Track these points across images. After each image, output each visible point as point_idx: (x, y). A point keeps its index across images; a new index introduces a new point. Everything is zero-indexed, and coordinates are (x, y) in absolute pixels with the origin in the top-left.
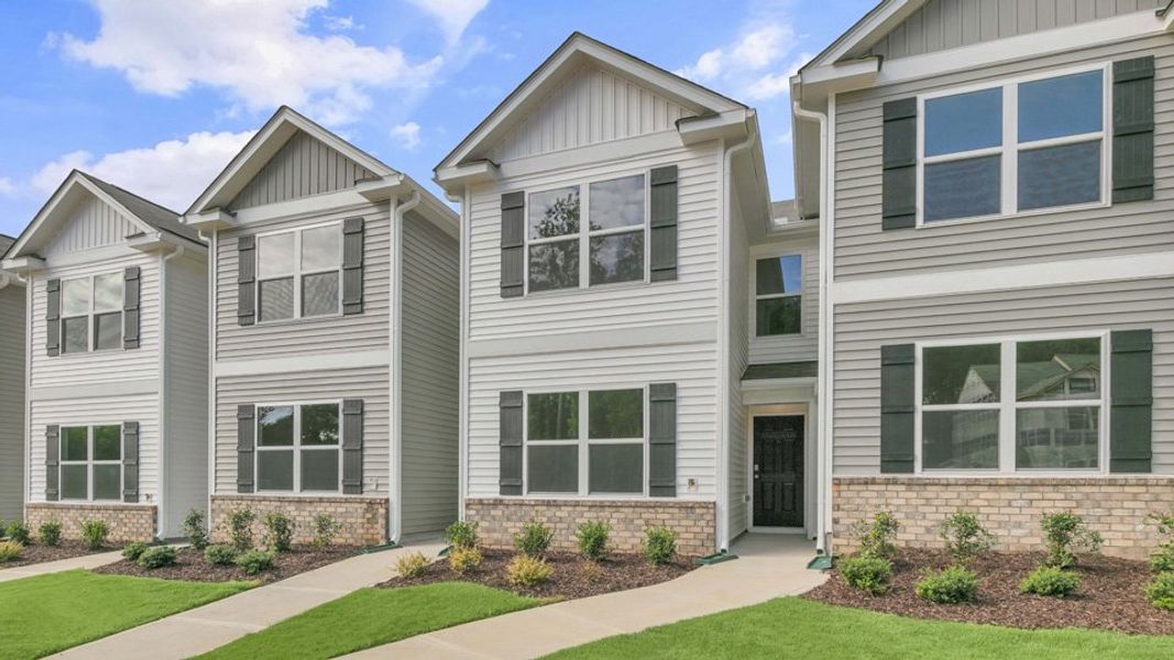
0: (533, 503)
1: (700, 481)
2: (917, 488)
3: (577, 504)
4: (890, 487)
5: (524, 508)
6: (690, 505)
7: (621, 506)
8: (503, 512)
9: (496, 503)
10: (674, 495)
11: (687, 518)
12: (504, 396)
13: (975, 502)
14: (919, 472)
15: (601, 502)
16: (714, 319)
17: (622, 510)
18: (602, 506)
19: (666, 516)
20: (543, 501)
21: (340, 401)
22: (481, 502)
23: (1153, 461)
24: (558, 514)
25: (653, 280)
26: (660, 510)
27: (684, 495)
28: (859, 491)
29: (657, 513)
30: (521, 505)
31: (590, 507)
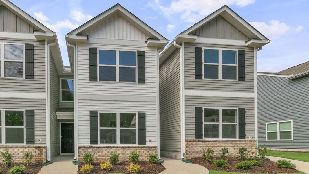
0: (103, 147)
1: (152, 140)
2: (204, 142)
3: (117, 147)
4: (199, 142)
5: (100, 148)
6: (151, 147)
7: (131, 148)
8: (92, 150)
9: (90, 147)
10: (145, 144)
11: (150, 151)
12: (91, 113)
13: (216, 146)
14: (204, 139)
15: (125, 146)
16: (155, 96)
17: (131, 149)
18: (125, 148)
19: (144, 150)
20: (107, 146)
21: (24, 110)
22: (84, 147)
23: (246, 137)
24: (111, 150)
25: (138, 82)
26: (142, 149)
27: (148, 144)
28: (192, 143)
29: (141, 149)
30: (99, 148)
31: (121, 148)
